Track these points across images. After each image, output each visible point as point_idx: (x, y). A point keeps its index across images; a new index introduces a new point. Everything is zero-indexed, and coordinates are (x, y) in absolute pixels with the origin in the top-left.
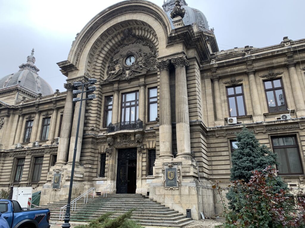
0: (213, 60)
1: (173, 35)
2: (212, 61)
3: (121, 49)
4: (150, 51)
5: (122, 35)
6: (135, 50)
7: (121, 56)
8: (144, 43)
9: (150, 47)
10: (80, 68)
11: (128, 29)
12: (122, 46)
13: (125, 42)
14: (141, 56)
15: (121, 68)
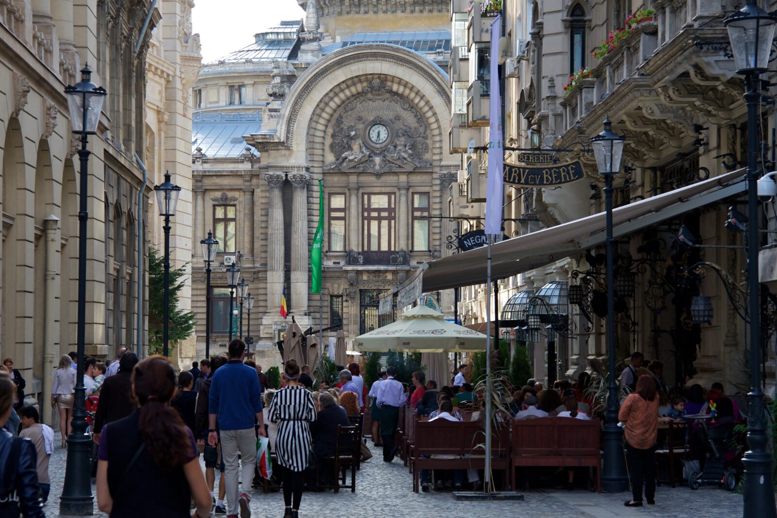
4: (417, 125)
5: (365, 84)
6: (388, 115)
7: (360, 119)
8: (407, 106)
9: (416, 116)
10: (295, 147)
11: (379, 78)
12: (362, 98)
13: (369, 96)
14: (404, 135)
15: (364, 149)
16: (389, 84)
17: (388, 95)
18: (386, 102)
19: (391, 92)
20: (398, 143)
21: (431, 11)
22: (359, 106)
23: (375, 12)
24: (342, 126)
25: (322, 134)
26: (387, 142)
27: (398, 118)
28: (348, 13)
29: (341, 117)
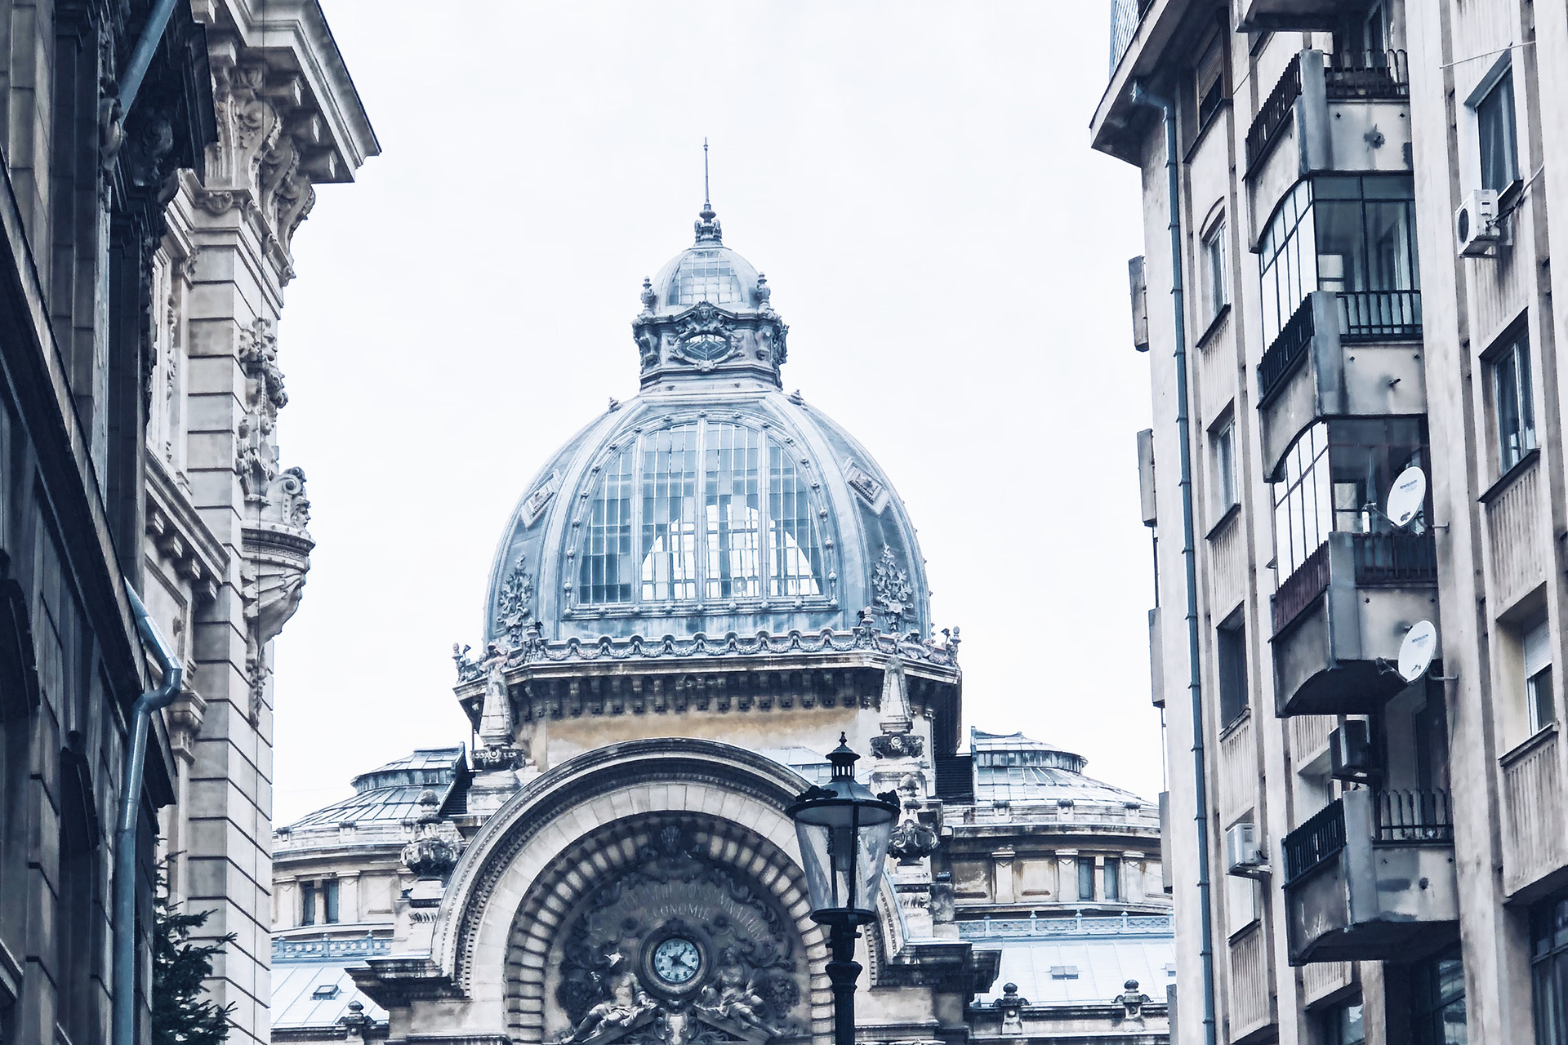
0: (1012, 1013)
1: (907, 961)
2: (1009, 1016)
3: (625, 888)
4: (768, 937)
5: (642, 840)
6: (697, 914)
7: (629, 925)
8: (743, 892)
9: (766, 917)
10: (474, 991)
11: (678, 824)
12: (634, 877)
13: (652, 867)
14: (738, 962)
15: (642, 997)
16: (701, 837)
17: (697, 867)
18: (693, 885)
19: (703, 856)
20: (725, 979)
21: (765, 706)
22: (626, 894)
23: (639, 709)
24: (588, 942)
25: (537, 962)
26: (698, 978)
27: (722, 922)
28: (576, 712)
29: (583, 921)
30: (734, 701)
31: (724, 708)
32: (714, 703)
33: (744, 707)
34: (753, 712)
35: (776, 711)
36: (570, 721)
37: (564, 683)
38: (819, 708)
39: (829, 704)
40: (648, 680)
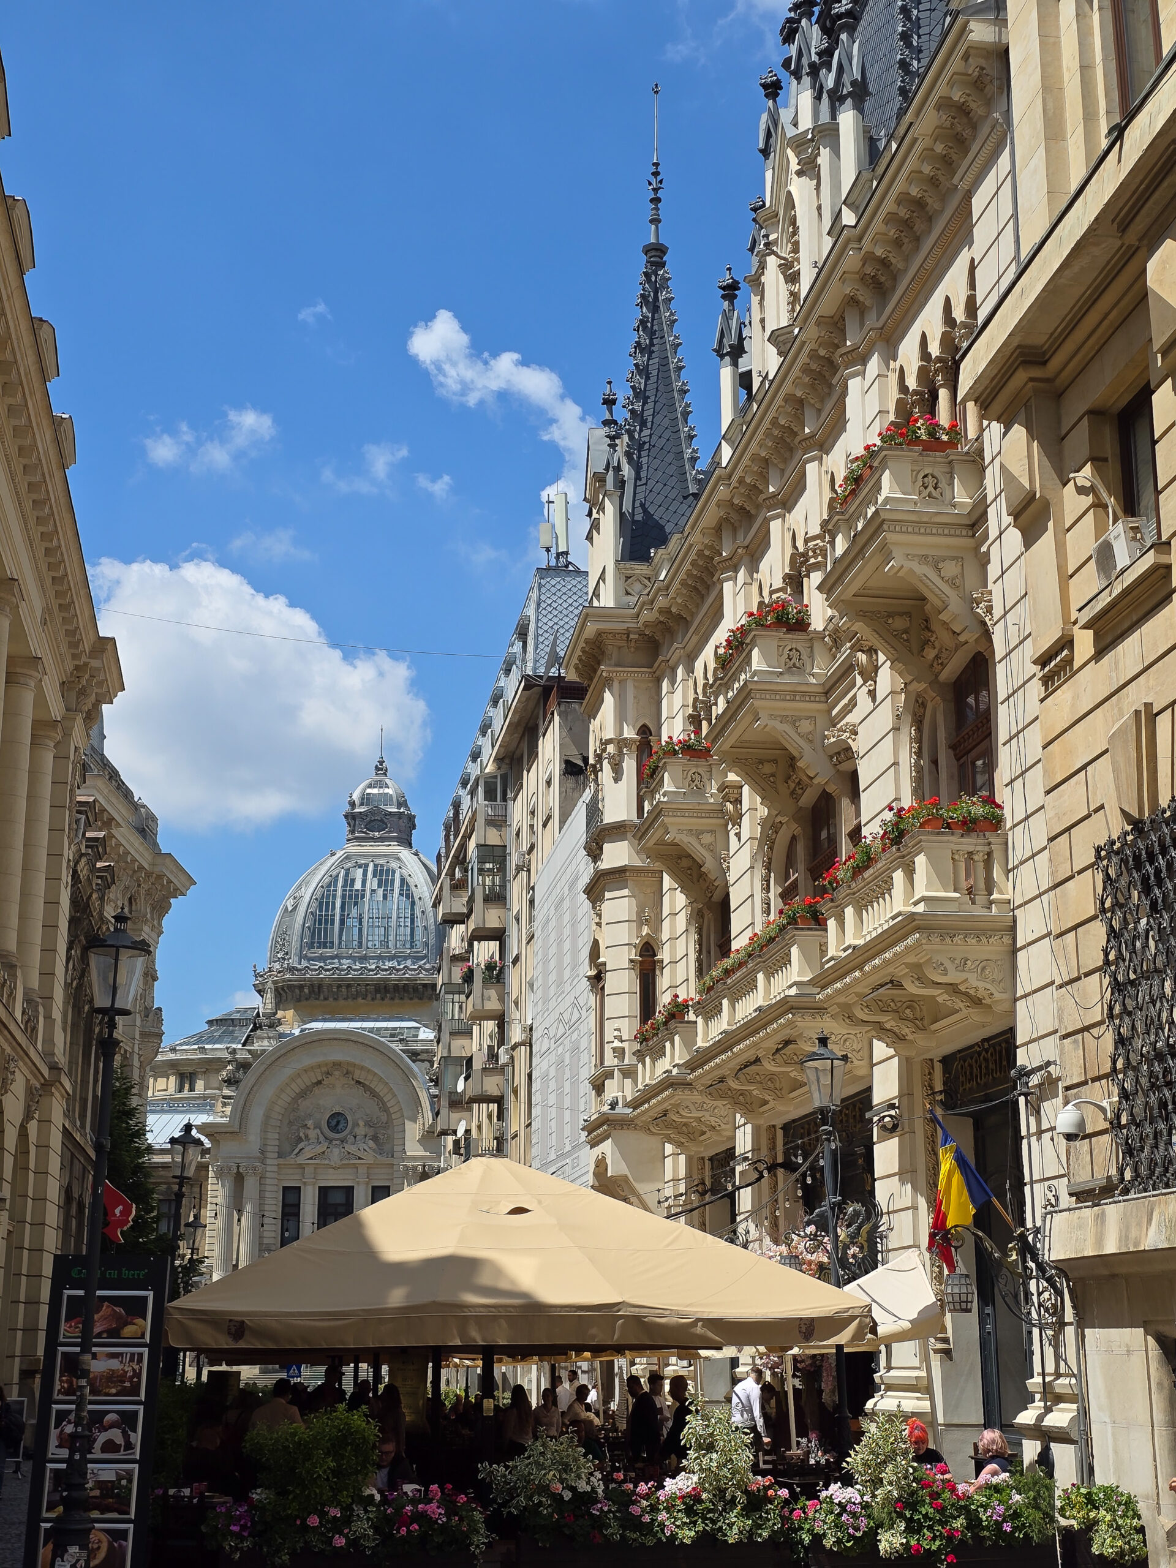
3: (317, 1091)
4: (378, 1114)
5: (325, 1071)
7: (318, 1107)
8: (368, 1094)
9: (378, 1104)
10: (248, 1136)
11: (340, 1066)
12: (321, 1086)
13: (329, 1082)
14: (364, 1125)
15: (322, 1138)
16: (350, 1071)
18: (347, 1090)
19: (351, 1078)
20: (358, 1133)
21: (392, 999)
22: (318, 1093)
23: (335, 999)
24: (298, 1114)
25: (277, 1123)
27: (358, 1107)
28: (307, 999)
29: (297, 1105)
30: (378, 996)
31: (373, 999)
32: (369, 998)
33: (383, 999)
34: (387, 1001)
35: (397, 1001)
36: (304, 1003)
37: (301, 987)
38: (416, 1000)
39: (421, 999)
40: (340, 986)
